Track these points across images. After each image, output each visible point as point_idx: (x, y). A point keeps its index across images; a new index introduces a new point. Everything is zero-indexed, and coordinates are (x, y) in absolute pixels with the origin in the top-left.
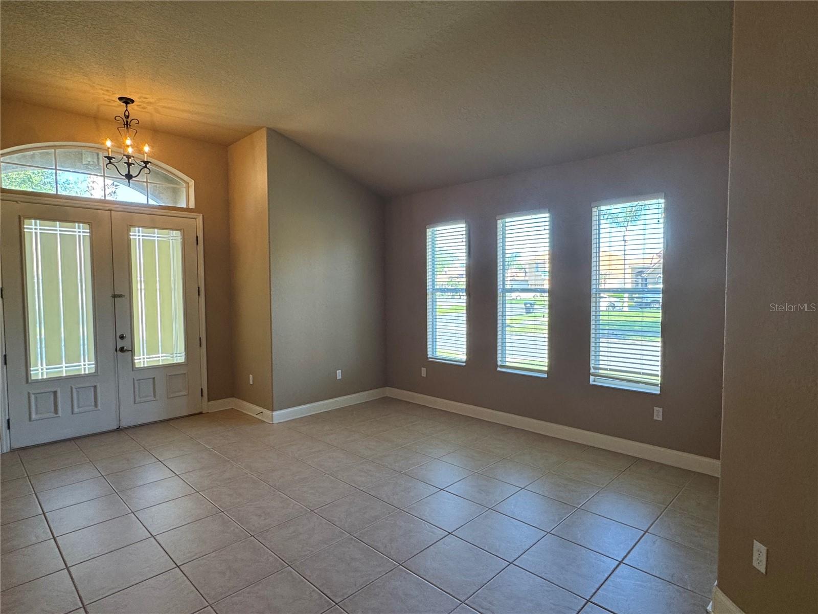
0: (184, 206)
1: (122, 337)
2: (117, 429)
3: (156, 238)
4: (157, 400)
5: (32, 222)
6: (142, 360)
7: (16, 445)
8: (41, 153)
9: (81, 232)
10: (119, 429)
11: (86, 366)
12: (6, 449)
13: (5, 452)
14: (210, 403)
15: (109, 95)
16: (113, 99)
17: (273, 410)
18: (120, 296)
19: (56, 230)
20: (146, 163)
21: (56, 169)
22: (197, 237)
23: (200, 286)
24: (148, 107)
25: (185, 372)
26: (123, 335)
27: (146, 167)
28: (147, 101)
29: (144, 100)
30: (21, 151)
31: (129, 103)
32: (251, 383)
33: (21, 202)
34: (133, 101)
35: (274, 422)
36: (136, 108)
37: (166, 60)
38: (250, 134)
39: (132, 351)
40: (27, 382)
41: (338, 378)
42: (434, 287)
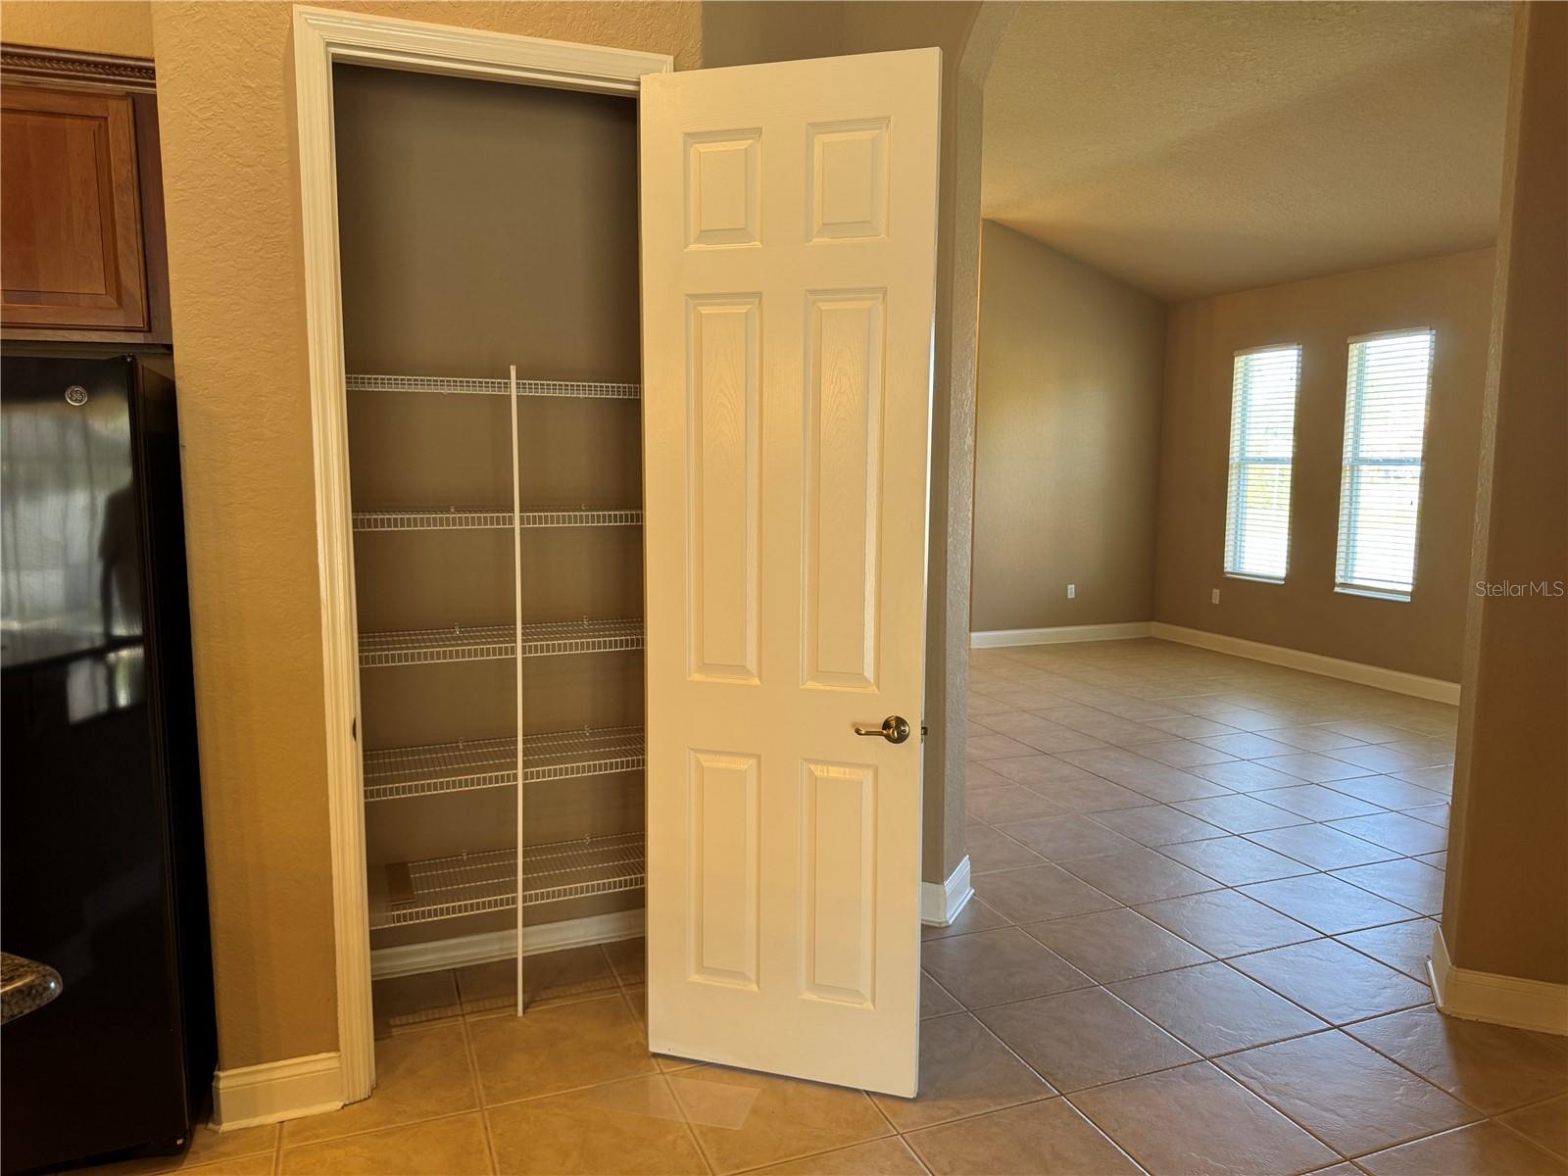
41: (1069, 597)
42: (1243, 454)
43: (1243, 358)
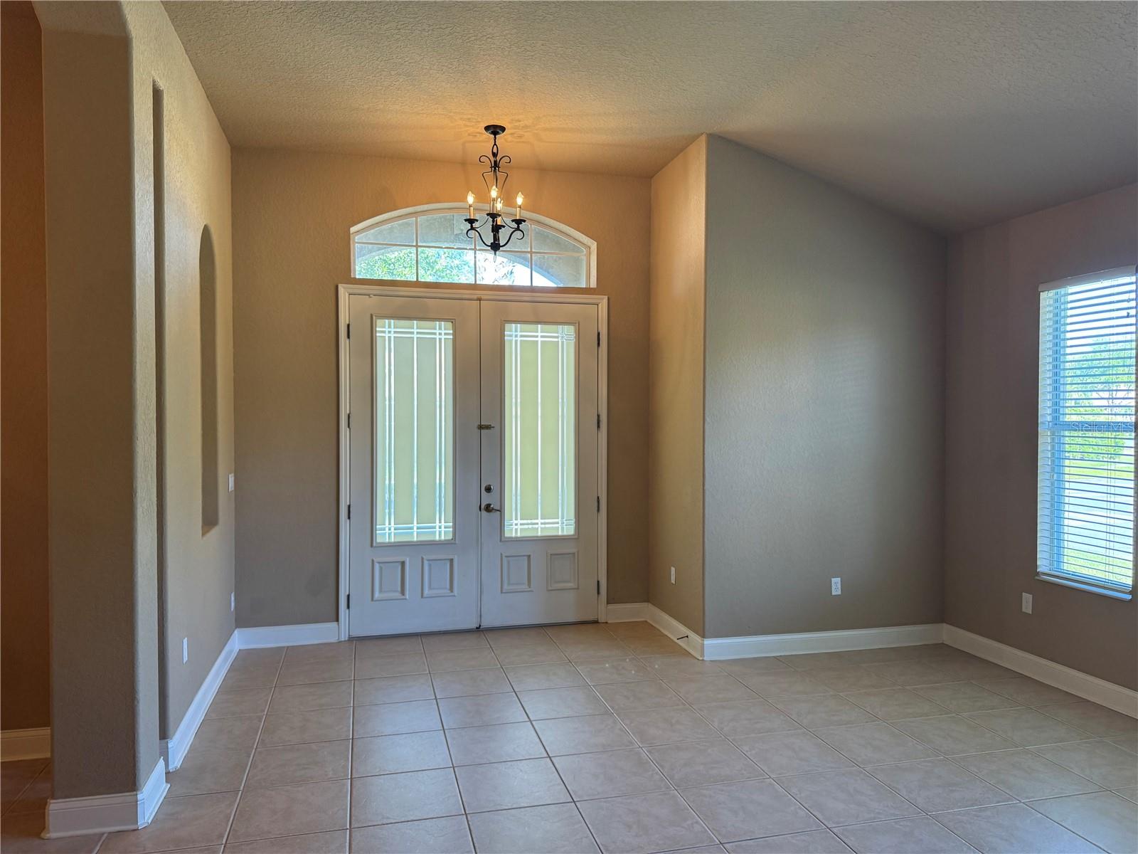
0: (584, 286)
1: (488, 489)
2: (477, 628)
3: (539, 339)
4: (532, 591)
5: (385, 322)
6: (516, 526)
7: (355, 633)
8: (400, 225)
9: (442, 333)
10: (478, 629)
11: (442, 529)
12: (344, 637)
13: (343, 640)
14: (611, 607)
15: (472, 126)
16: (478, 130)
17: (703, 636)
18: (488, 427)
19: (413, 333)
20: (518, 222)
21: (417, 246)
22: (599, 334)
23: (600, 413)
24: (525, 134)
25: (574, 550)
26: (490, 486)
27: (518, 229)
28: (522, 124)
29: (517, 124)
30: (378, 224)
31: (498, 133)
32: (673, 582)
33: (375, 295)
34: (503, 129)
35: (705, 659)
36: (510, 138)
37: (533, 54)
38: (682, 150)
39: (501, 511)
40: (372, 546)
41: (834, 593)
42: (1056, 418)
43: (1052, 293)
